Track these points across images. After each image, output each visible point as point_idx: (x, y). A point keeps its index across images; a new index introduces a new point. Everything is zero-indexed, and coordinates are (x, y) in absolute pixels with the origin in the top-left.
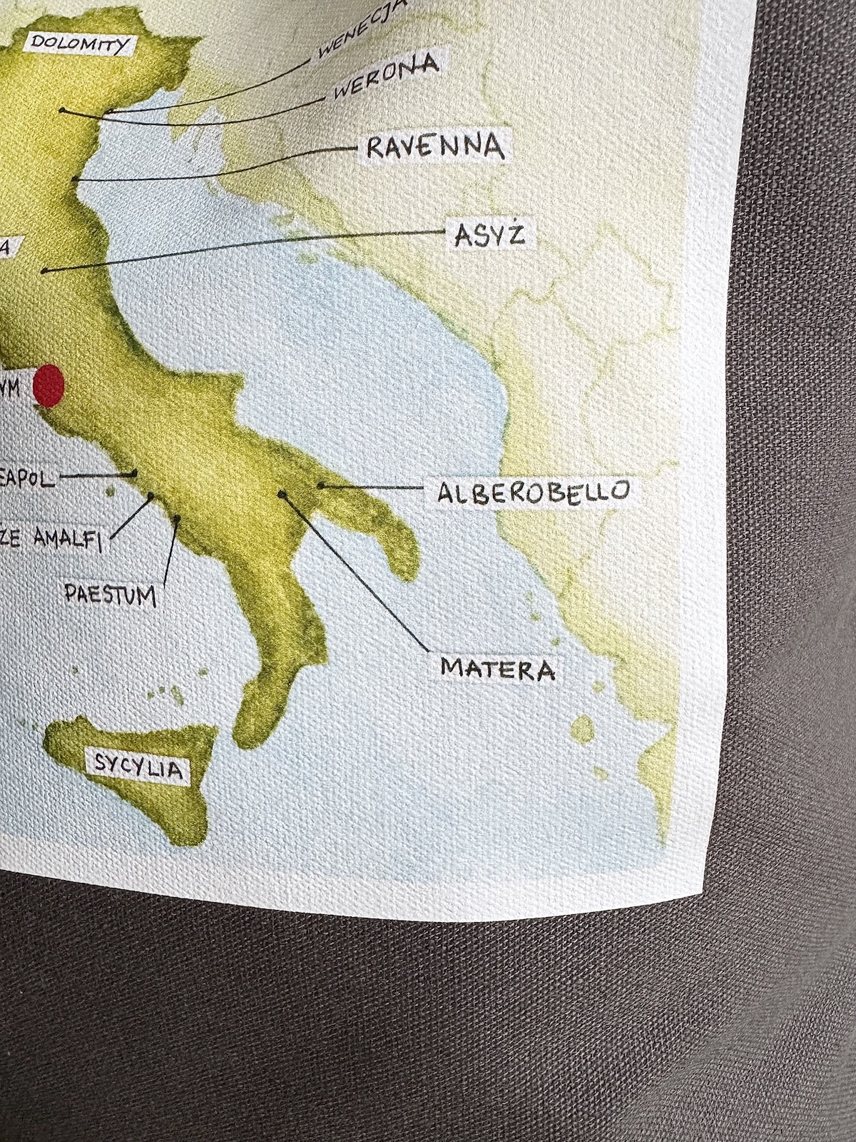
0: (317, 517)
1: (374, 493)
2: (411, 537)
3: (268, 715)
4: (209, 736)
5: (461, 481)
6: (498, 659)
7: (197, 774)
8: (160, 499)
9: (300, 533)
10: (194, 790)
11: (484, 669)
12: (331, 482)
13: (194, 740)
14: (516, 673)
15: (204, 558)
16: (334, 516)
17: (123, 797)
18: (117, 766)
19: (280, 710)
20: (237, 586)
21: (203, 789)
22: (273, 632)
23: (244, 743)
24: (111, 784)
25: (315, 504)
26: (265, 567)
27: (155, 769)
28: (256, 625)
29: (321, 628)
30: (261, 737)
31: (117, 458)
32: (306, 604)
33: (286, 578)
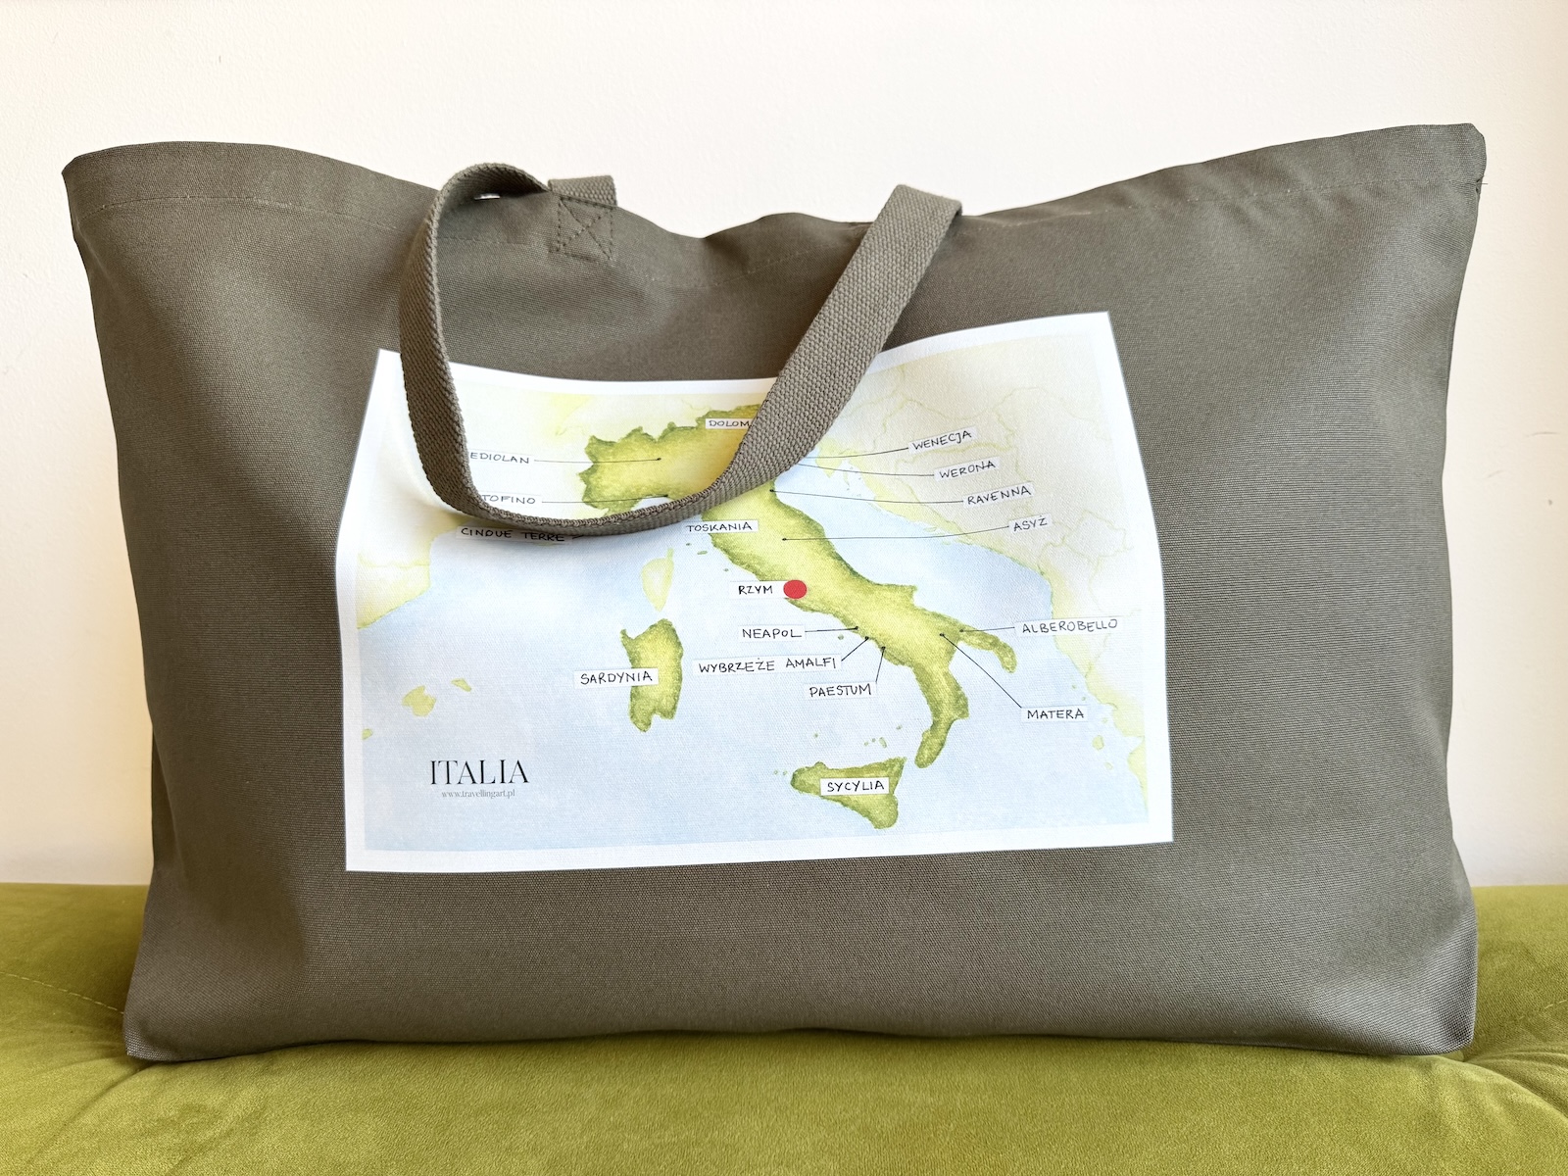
0: (960, 644)
1: (990, 633)
2: (1011, 650)
3: (935, 748)
4: (901, 763)
5: (1032, 623)
6: (1056, 709)
7: (893, 785)
8: (873, 639)
9: (953, 652)
10: (891, 795)
11: (1049, 714)
12: (967, 628)
13: (892, 766)
14: (1065, 715)
15: (900, 666)
16: (970, 644)
17: (845, 805)
18: (843, 787)
19: (942, 745)
20: (920, 680)
21: (895, 795)
22: (939, 703)
23: (921, 766)
24: (838, 799)
25: (959, 639)
26: (935, 669)
27: (867, 786)
28: (930, 700)
29: (966, 699)
30: (932, 760)
31: (845, 621)
32: (958, 688)
33: (946, 674)
